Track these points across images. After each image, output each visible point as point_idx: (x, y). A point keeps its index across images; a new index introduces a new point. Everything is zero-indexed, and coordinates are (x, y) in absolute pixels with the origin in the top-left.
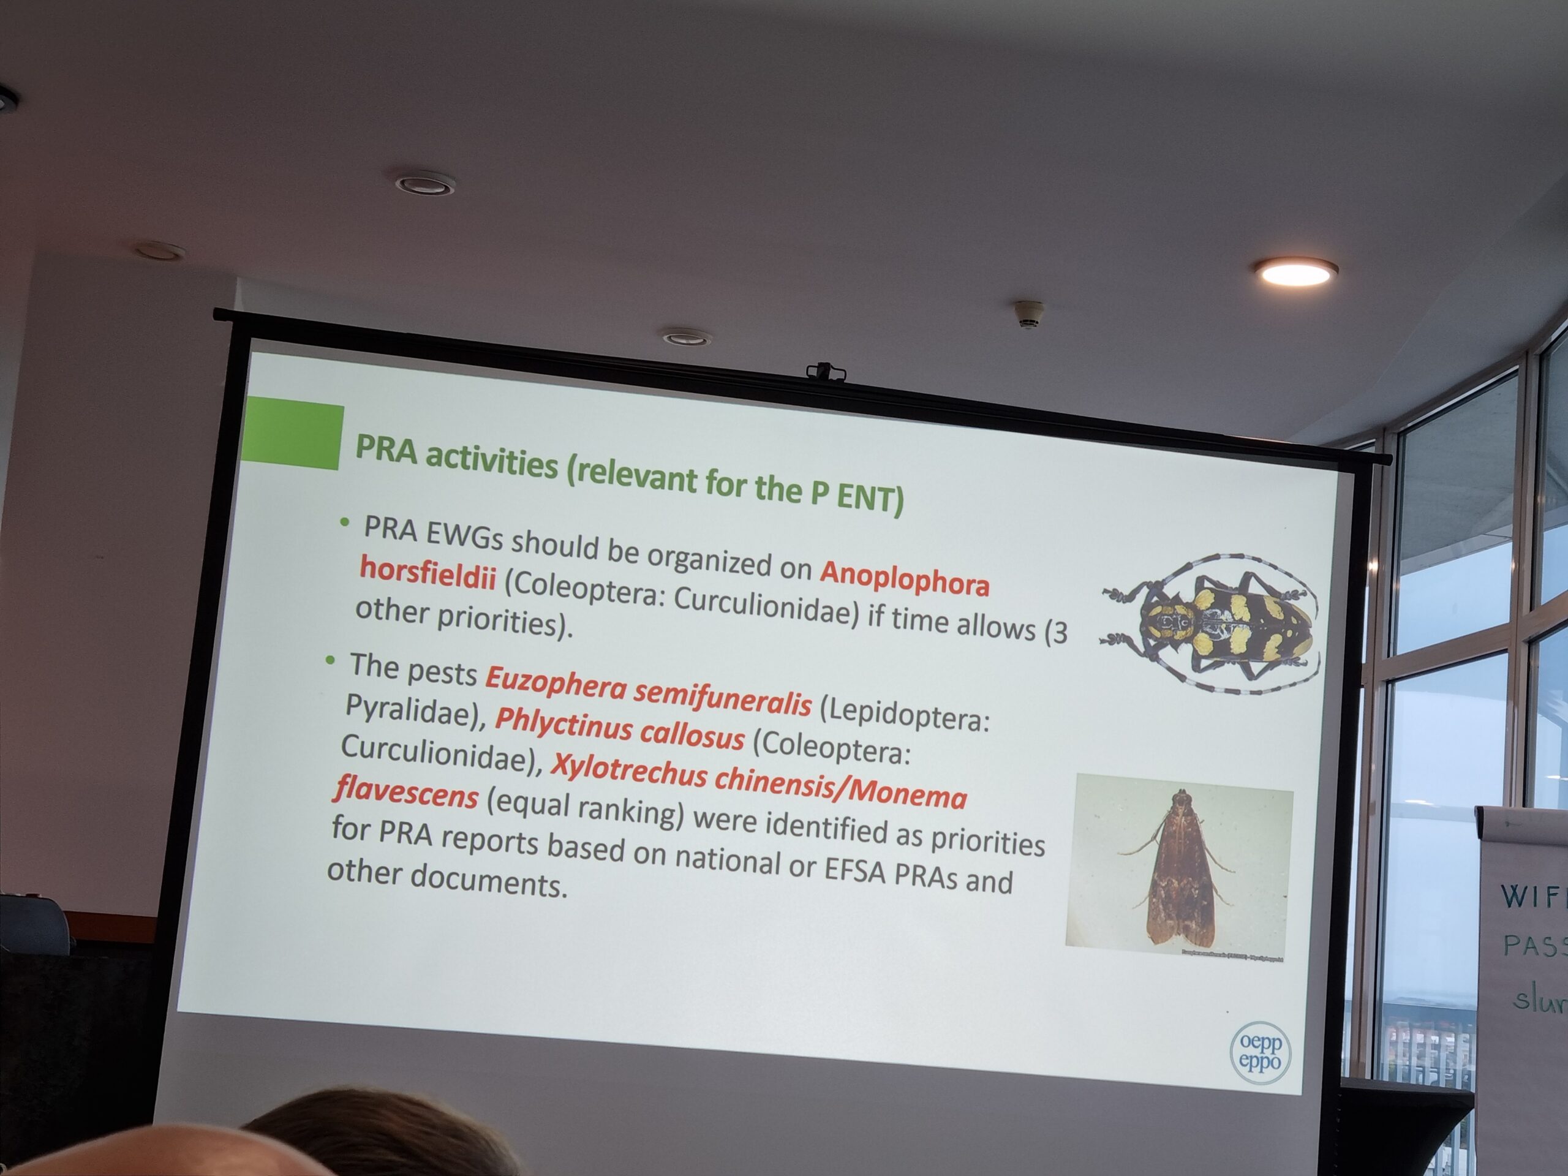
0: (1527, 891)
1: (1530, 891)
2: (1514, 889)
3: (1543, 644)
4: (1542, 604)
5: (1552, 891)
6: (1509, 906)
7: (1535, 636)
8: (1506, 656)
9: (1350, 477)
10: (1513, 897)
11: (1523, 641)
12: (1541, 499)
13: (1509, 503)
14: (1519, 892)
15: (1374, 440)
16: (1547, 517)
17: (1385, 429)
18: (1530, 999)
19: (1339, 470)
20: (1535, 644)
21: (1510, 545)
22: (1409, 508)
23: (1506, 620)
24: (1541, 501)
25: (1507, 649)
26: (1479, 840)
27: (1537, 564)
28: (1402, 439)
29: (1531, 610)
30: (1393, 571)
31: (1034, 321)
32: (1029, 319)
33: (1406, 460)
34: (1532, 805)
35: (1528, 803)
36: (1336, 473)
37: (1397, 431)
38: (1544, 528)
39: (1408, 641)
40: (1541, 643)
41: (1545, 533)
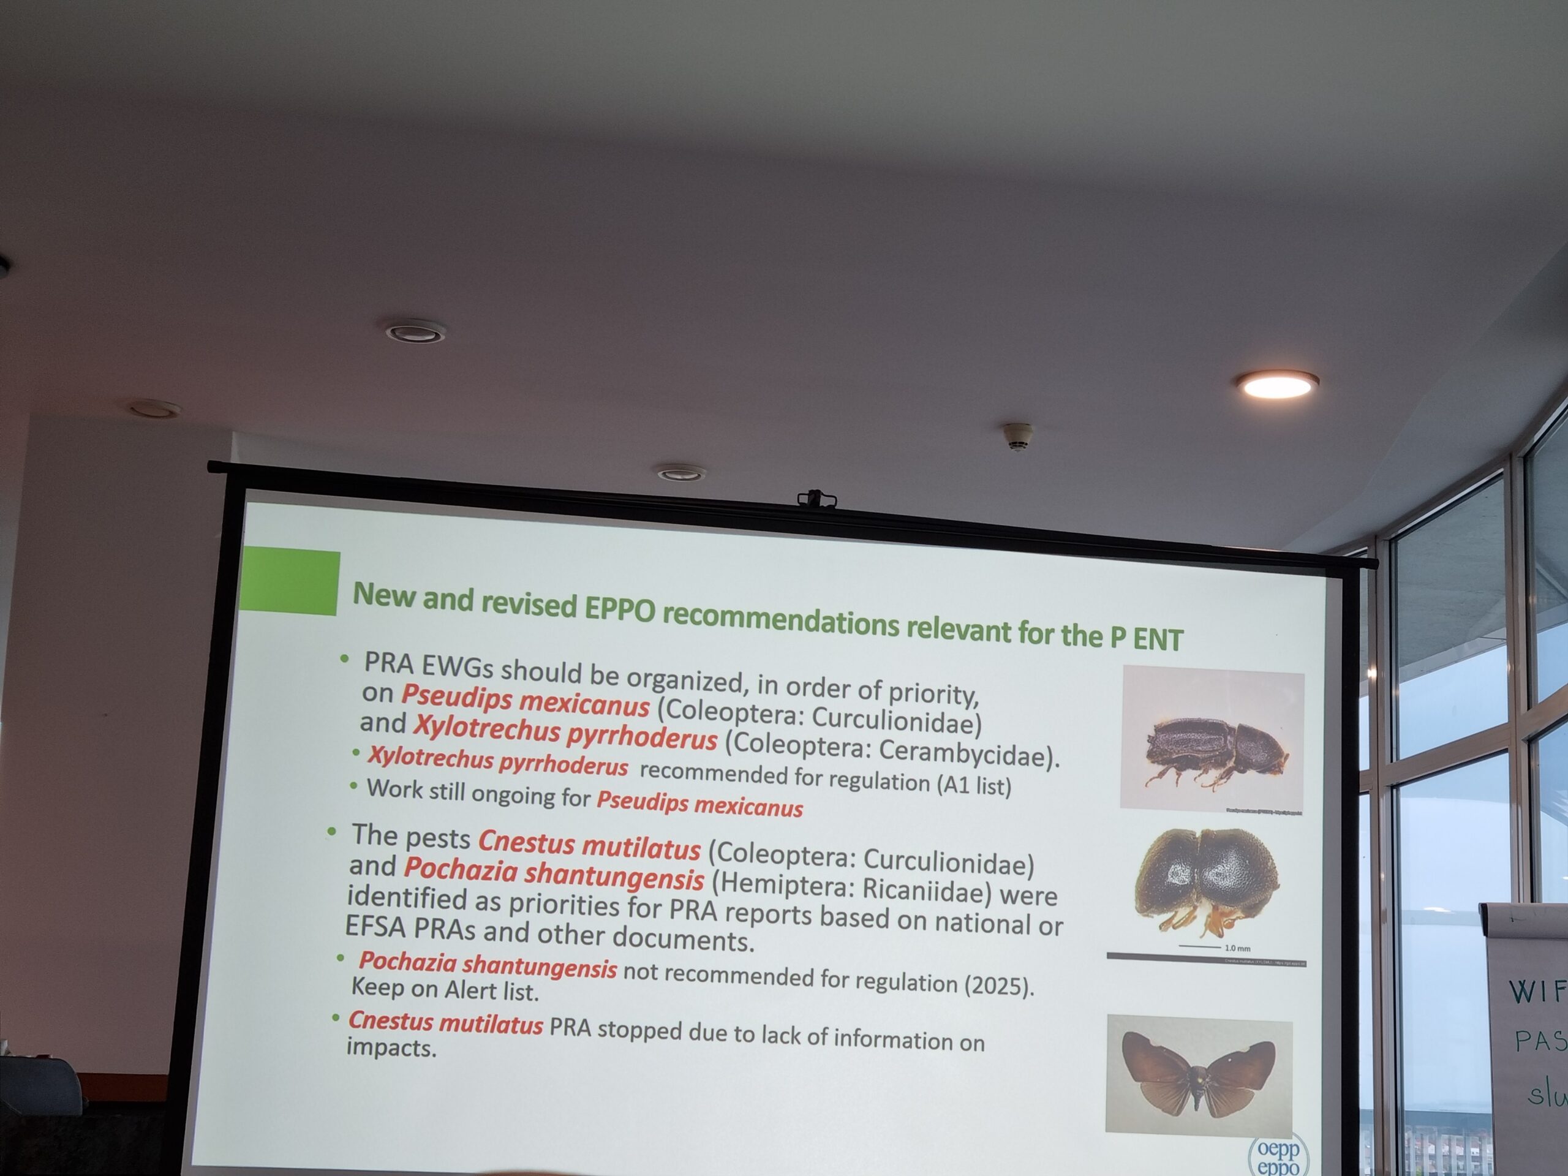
0: (1535, 984)
1: (1538, 986)
2: (1522, 984)
3: (1542, 742)
4: (1539, 702)
5: (1560, 985)
6: (1519, 1002)
7: (1534, 734)
8: (1506, 755)
9: (1338, 583)
10: (1522, 992)
11: (1522, 740)
12: (1533, 598)
13: (1501, 608)
14: (1528, 989)
15: (1366, 548)
16: (1539, 618)
17: (1376, 537)
18: (1544, 1094)
19: (1328, 575)
20: (1534, 743)
21: (1504, 648)
22: (1404, 615)
23: (1504, 719)
24: (1533, 602)
25: (1507, 749)
26: (1485, 937)
27: (1532, 664)
28: (1393, 546)
29: (1529, 709)
30: (1391, 678)
31: (1023, 443)
32: (1018, 441)
33: (1398, 566)
34: (1540, 901)
35: (1536, 898)
36: (1324, 579)
37: (1388, 538)
38: (1537, 629)
39: (1411, 744)
40: (1540, 741)
41: (1538, 635)
